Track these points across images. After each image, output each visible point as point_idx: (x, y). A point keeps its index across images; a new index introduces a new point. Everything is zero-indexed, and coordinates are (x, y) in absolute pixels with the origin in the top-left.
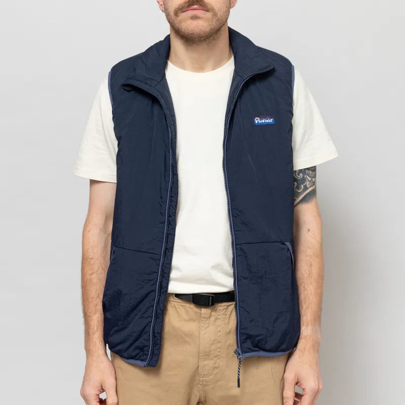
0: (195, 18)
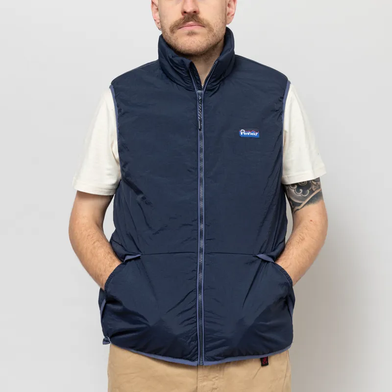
0: (191, 34)
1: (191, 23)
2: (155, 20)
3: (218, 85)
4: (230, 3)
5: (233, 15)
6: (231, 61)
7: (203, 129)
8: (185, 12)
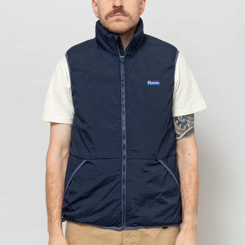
0: (118, 20)
1: (119, 13)
2: (94, 12)
3: (134, 53)
4: (142, 2)
5: (143, 10)
6: (142, 37)
7: (124, 80)
8: (115, 7)
